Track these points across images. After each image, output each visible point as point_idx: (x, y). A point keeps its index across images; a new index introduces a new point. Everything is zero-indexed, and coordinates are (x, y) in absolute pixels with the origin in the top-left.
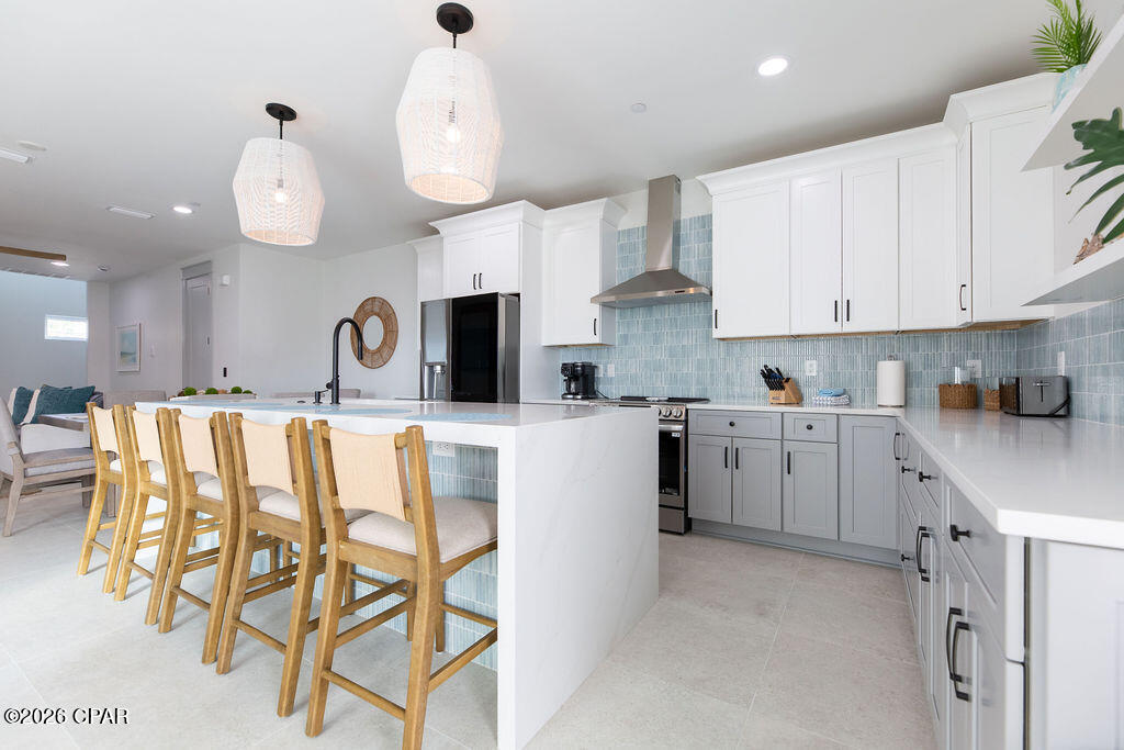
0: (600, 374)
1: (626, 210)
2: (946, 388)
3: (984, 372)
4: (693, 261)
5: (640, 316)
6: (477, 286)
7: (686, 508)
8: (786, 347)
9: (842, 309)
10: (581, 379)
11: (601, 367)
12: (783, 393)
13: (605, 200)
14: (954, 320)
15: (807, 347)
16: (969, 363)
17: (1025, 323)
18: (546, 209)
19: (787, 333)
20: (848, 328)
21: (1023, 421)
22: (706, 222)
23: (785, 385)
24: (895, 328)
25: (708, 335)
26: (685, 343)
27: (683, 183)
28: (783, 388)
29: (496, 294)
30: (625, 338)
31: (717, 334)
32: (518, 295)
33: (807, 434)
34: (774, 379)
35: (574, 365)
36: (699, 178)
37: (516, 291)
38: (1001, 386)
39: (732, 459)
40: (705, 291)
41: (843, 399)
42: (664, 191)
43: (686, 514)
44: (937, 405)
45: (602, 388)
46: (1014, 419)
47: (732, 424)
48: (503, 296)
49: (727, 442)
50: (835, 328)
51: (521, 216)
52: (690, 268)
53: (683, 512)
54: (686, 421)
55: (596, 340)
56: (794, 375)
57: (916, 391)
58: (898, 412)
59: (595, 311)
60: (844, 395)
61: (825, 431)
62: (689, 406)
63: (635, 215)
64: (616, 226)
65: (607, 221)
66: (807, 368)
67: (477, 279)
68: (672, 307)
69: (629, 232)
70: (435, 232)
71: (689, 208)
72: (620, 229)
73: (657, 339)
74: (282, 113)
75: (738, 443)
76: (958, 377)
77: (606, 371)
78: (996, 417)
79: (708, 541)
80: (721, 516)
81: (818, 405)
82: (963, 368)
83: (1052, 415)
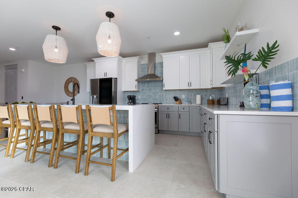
0: (136, 98)
1: (143, 59)
2: (208, 100)
3: (215, 97)
4: (159, 72)
5: (146, 84)
6: (106, 76)
7: (158, 128)
8: (178, 92)
9: (190, 84)
10: (132, 99)
11: (137, 96)
12: (178, 102)
13: (138, 57)
14: (210, 87)
15: (182, 92)
16: (212, 95)
17: (222, 88)
18: (123, 58)
19: (179, 89)
20: (191, 88)
21: (221, 106)
22: (161, 64)
23: (179, 100)
24: (199, 88)
25: (162, 89)
26: (157, 91)
27: (156, 54)
28: (178, 101)
29: (112, 78)
30: (143, 90)
31: (164, 89)
32: (117, 78)
33: (183, 110)
34: (176, 99)
35: (131, 96)
36: (160, 54)
37: (116, 77)
38: (218, 100)
39: (168, 116)
40: (161, 79)
41: (190, 103)
42: (152, 56)
43: (158, 129)
44: (207, 104)
45: (137, 101)
46: (219, 106)
47: (168, 109)
48: (113, 78)
49: (167, 112)
50: (188, 88)
51: (118, 59)
52: (158, 74)
53: (157, 129)
54: (158, 108)
55: (136, 90)
56: (180, 98)
57: (203, 101)
58: (200, 105)
59: (136, 83)
60: (190, 102)
61: (187, 109)
62: (159, 105)
63: (145, 61)
64: (140, 63)
65: (139, 62)
66: (183, 97)
67: (106, 74)
68: (154, 82)
69: (143, 65)
70: (93, 61)
71: (158, 60)
72: (141, 64)
73: (150, 90)
74: (57, 28)
75: (169, 113)
76: (211, 98)
77: (138, 97)
78: (217, 105)
79: (163, 135)
80: (166, 129)
81: (185, 104)
82: (211, 96)
83: (225, 105)
